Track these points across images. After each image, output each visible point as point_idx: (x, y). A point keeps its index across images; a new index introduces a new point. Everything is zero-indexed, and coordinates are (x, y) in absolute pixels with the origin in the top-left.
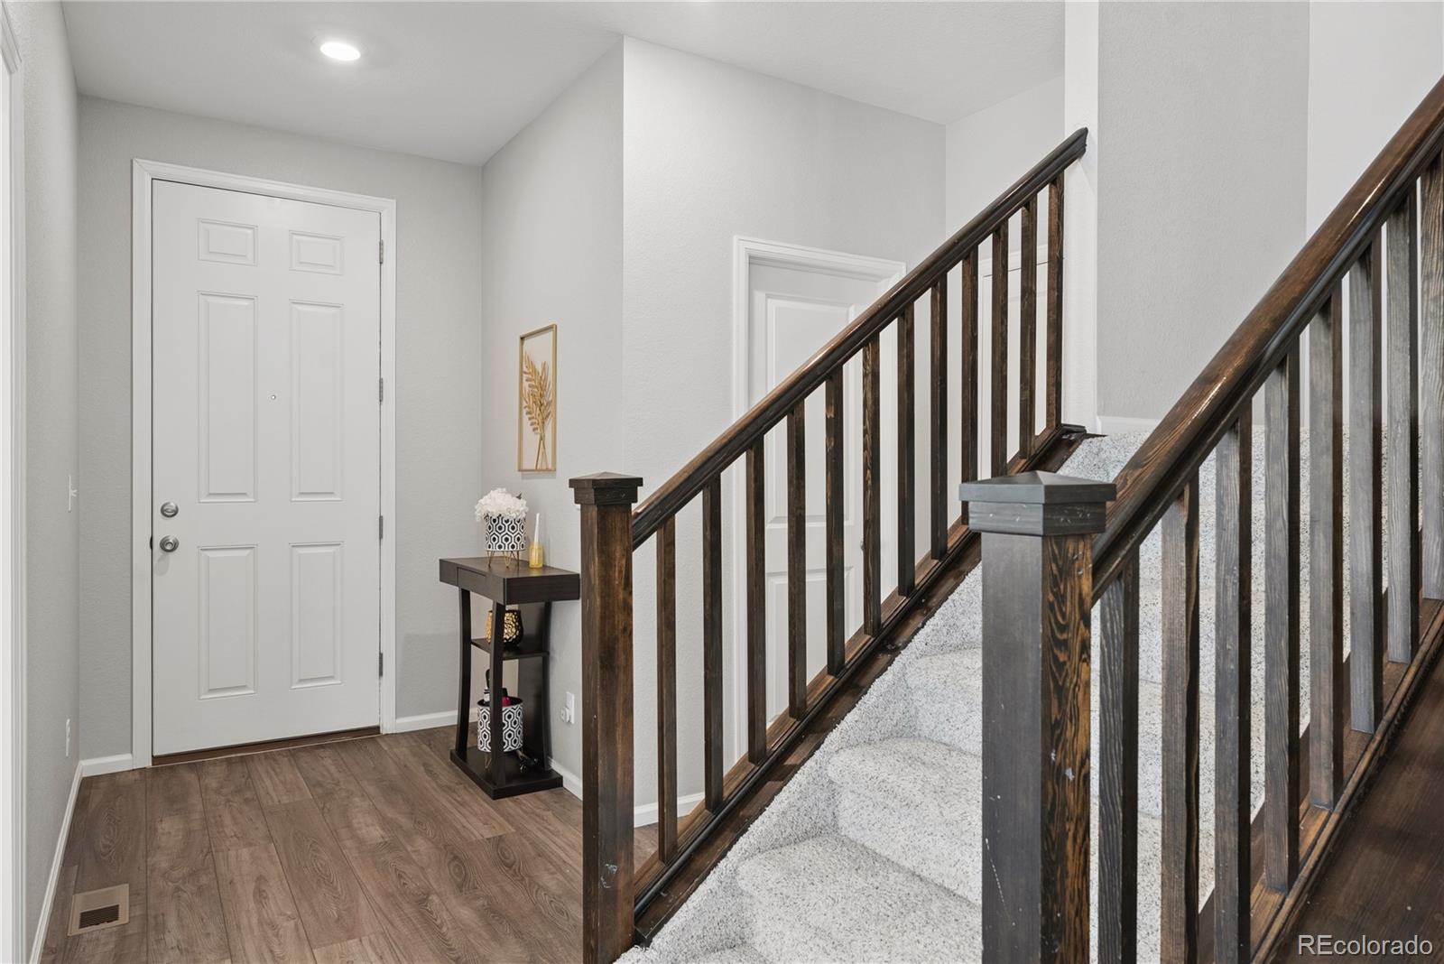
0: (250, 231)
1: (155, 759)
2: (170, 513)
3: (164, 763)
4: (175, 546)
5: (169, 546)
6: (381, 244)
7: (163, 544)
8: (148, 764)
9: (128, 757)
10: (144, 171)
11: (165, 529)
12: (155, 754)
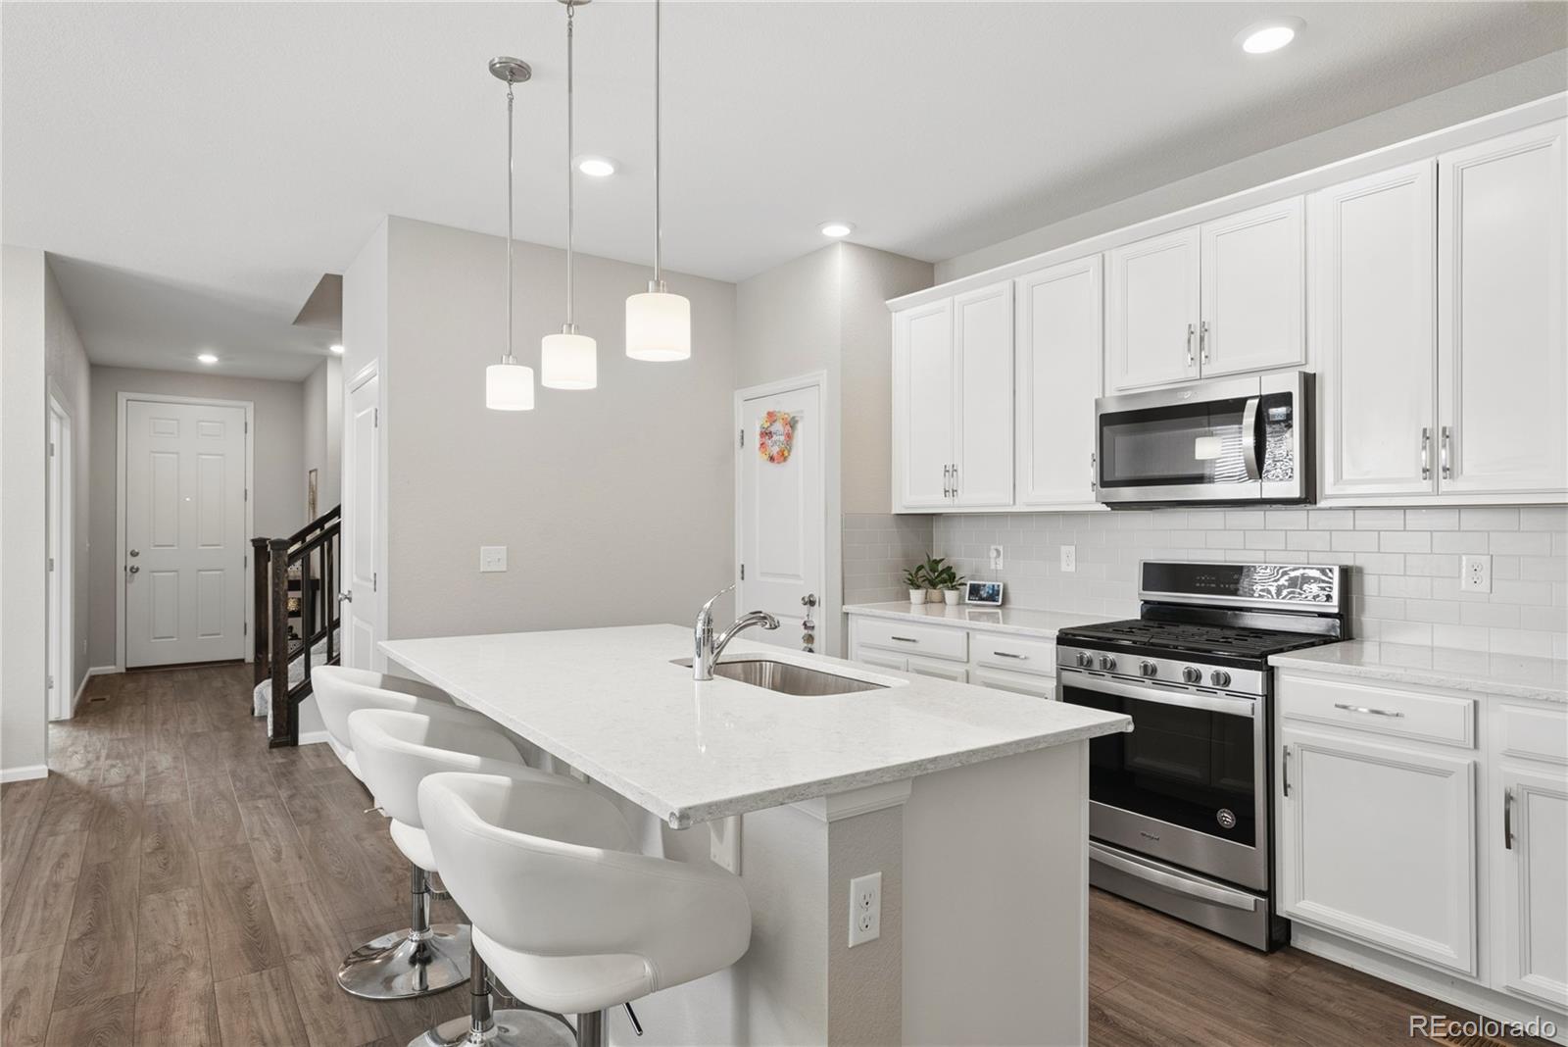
0: (176, 422)
1: (127, 669)
2: (134, 554)
3: (132, 672)
4: (137, 569)
5: (134, 570)
6: (246, 424)
7: (132, 568)
8: (124, 671)
9: (113, 667)
10: (122, 397)
11: (132, 562)
12: (128, 666)
